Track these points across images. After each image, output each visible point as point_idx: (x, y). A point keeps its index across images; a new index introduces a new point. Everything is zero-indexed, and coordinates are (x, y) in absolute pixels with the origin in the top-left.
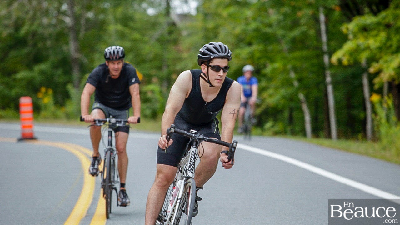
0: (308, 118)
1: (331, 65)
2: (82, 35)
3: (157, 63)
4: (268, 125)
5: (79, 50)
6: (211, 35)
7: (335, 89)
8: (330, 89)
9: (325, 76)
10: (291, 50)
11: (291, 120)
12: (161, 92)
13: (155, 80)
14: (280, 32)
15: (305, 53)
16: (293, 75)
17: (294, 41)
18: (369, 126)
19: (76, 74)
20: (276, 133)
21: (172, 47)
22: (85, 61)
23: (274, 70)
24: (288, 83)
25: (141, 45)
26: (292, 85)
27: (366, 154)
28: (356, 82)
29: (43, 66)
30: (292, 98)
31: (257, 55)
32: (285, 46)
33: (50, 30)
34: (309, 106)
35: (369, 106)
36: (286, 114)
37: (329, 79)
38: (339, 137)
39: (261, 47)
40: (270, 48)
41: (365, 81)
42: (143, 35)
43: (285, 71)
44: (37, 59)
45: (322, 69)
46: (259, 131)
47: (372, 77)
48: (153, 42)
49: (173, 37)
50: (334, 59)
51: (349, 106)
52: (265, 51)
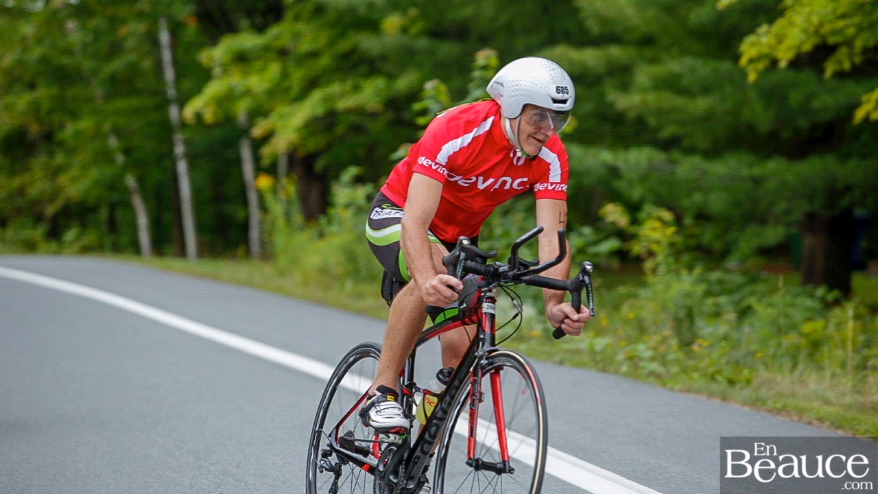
0: (143, 221)
1: (183, 125)
4: (70, 235)
7: (191, 166)
8: (182, 167)
9: (171, 144)
11: (112, 224)
15: (134, 102)
18: (254, 234)
26: (112, 161)
28: (229, 154)
32: (98, 91)
34: (146, 200)
35: (253, 198)
36: (104, 214)
37: (179, 149)
38: (200, 254)
40: (70, 93)
41: (246, 153)
45: (165, 131)
46: (53, 245)
47: (258, 145)
50: (189, 112)
51: (218, 198)
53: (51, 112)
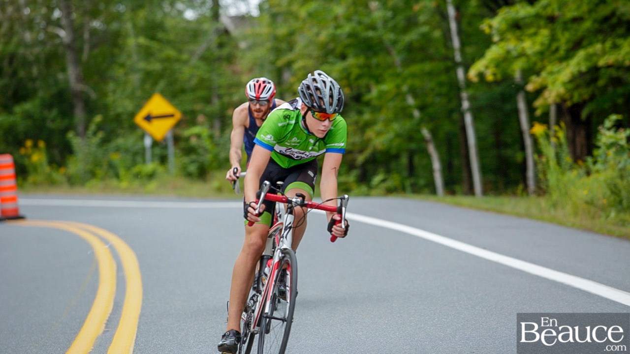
0: (437, 165)
1: (469, 84)
2: (85, 56)
3: (202, 93)
4: (377, 179)
5: (81, 79)
6: (284, 46)
7: (475, 118)
8: (468, 119)
9: (460, 100)
10: (406, 63)
11: (412, 169)
12: (211, 137)
13: (201, 118)
14: (389, 37)
15: (428, 66)
16: (411, 101)
17: (410, 48)
18: (530, 173)
19: (79, 115)
20: (390, 191)
21: (225, 68)
22: (93, 95)
23: (382, 95)
24: (404, 113)
25: (177, 66)
26: (411, 116)
27: (528, 215)
28: (508, 107)
29: (27, 106)
30: (412, 136)
31: (355, 72)
32: (397, 58)
33: (37, 50)
34: (438, 147)
35: (528, 142)
36: (404, 160)
37: (466, 105)
38: (485, 192)
39: (361, 60)
40: (374, 61)
41: (522, 105)
42: (180, 51)
43: (399, 95)
44: (18, 96)
45: (455, 89)
46: (364, 188)
47: (531, 98)
48: (194, 61)
49: (225, 51)
50: (473, 73)
51: (499, 145)
52: (368, 66)
53: (359, 77)
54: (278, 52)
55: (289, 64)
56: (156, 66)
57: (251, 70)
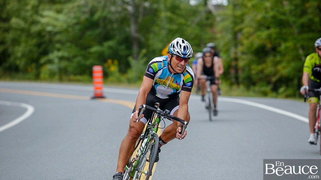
2: (140, 19)
5: (138, 31)
6: (238, 20)
10: (301, 33)
14: (292, 19)
16: (301, 52)
17: (302, 26)
19: (135, 49)
20: (287, 96)
21: (208, 30)
22: (143, 39)
23: (287, 48)
24: (297, 58)
25: (185, 28)
29: (111, 43)
31: (274, 36)
33: (117, 16)
39: (277, 30)
42: (187, 20)
43: (295, 49)
44: (106, 37)
48: (194, 25)
49: (209, 22)
54: (235, 23)
55: (241, 30)
56: (174, 27)
57: (221, 31)
